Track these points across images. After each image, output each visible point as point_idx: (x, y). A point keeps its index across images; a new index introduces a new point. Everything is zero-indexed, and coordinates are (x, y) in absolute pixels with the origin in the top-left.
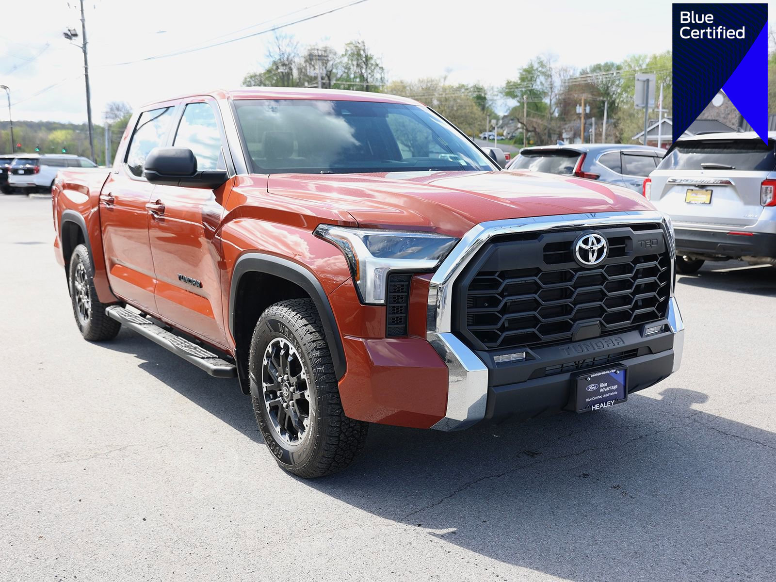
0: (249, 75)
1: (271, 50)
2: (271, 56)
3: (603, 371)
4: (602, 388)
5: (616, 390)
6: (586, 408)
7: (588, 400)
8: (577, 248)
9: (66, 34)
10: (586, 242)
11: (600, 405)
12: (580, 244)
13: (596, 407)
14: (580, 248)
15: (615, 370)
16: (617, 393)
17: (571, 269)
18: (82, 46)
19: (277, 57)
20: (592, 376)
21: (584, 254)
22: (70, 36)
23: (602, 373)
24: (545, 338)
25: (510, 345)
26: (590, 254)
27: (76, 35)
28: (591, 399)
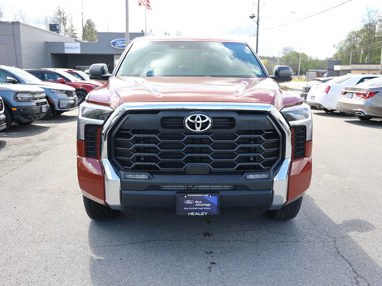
0: (351, 32)
1: (365, 19)
2: (364, 21)
3: (198, 194)
4: (197, 204)
5: (209, 207)
6: (184, 213)
7: (185, 208)
8: (186, 121)
9: (250, 17)
10: (193, 118)
11: (195, 213)
12: (189, 119)
13: (192, 214)
14: (188, 121)
15: (208, 195)
16: (210, 208)
17: (183, 133)
18: (257, 21)
19: (367, 22)
20: (188, 195)
21: (192, 125)
22: (252, 17)
23: (197, 195)
24: (163, 169)
25: (138, 169)
26: (196, 125)
27: (254, 17)
28: (188, 209)
